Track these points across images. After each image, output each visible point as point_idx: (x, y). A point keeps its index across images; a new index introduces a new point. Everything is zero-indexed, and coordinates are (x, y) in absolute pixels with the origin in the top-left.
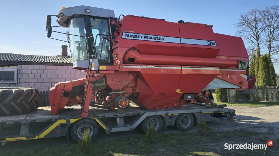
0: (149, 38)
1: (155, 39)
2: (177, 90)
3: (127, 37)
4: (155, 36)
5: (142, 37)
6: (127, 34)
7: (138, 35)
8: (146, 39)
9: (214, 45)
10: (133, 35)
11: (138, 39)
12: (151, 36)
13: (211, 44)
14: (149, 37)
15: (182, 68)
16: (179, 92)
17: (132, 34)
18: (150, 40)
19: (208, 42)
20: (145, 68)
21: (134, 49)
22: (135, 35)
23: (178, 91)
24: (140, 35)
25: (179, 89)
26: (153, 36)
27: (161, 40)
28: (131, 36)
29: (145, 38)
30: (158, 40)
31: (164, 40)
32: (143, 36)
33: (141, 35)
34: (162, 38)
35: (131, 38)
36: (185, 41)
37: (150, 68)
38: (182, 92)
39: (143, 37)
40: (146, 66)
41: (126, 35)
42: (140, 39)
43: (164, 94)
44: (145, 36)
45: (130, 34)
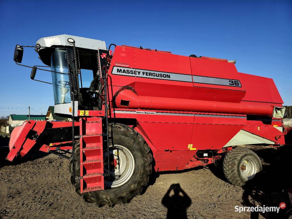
0: (149, 75)
1: (157, 75)
2: (189, 145)
3: (119, 72)
4: (157, 73)
5: (139, 73)
6: (119, 68)
7: (134, 70)
8: (145, 76)
9: (238, 85)
10: (127, 71)
11: (134, 75)
12: (152, 72)
13: (233, 84)
14: (149, 73)
15: (196, 115)
16: (191, 149)
17: (126, 69)
18: (150, 77)
19: (230, 81)
20: (144, 114)
21: (127, 88)
22: (130, 70)
23: (190, 147)
24: (137, 70)
25: (192, 145)
26: (155, 72)
27: (165, 77)
28: (124, 71)
29: (143, 75)
30: (162, 77)
31: (169, 77)
32: (142, 71)
33: (139, 71)
34: (167, 75)
35: (124, 74)
36: (198, 79)
37: (150, 114)
38: (195, 149)
39: (141, 73)
40: (144, 112)
41: (118, 70)
42: (137, 75)
43: (171, 151)
44: (143, 72)
45: (123, 69)
